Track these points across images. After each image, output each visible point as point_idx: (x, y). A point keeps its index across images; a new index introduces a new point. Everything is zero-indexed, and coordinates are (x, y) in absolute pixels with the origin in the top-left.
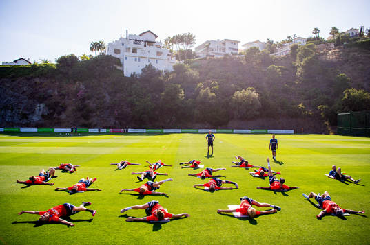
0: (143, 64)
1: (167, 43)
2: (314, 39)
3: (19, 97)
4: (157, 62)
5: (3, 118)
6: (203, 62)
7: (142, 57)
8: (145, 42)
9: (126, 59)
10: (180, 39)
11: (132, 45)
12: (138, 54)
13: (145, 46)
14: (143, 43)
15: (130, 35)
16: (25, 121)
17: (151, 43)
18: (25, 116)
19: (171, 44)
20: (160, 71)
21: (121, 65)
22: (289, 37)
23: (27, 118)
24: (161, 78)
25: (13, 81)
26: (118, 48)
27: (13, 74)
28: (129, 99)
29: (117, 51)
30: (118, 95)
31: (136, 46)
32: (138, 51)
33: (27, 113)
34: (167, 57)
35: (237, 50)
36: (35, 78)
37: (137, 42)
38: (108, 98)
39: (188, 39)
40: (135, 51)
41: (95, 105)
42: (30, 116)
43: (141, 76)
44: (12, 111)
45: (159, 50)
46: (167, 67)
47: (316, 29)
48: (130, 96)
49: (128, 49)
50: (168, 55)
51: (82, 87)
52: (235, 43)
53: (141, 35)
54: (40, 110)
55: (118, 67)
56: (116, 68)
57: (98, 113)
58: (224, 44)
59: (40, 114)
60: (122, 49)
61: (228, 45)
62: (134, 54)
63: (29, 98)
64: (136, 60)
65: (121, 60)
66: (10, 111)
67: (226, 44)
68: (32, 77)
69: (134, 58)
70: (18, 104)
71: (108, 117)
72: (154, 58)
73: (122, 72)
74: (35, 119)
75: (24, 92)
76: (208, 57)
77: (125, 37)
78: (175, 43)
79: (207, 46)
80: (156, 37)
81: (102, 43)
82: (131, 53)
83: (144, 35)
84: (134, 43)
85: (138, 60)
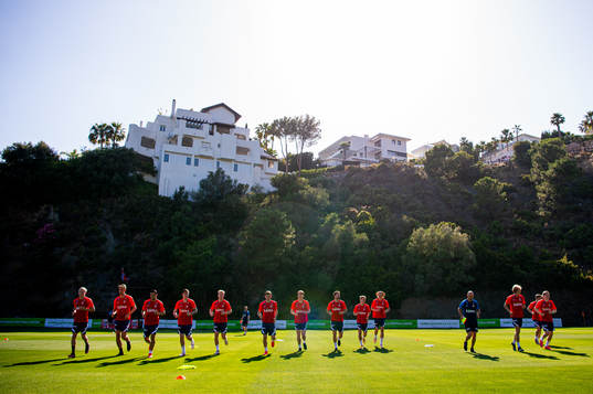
0: (205, 170)
1: (260, 136)
2: (556, 134)
4: (236, 169)
6: (336, 175)
7: (202, 156)
8: (213, 125)
9: (166, 159)
10: (287, 127)
11: (182, 130)
12: (195, 150)
13: (211, 133)
14: (207, 128)
15: (179, 110)
17: (224, 128)
19: (269, 137)
20: (241, 186)
21: (155, 173)
22: (506, 132)
24: (244, 200)
26: (151, 137)
28: (162, 245)
29: (148, 143)
30: (138, 236)
31: (191, 132)
32: (196, 142)
34: (259, 161)
35: (405, 155)
37: (194, 123)
38: (111, 244)
39: (304, 129)
40: (187, 142)
41: (76, 258)
43: (197, 196)
45: (242, 144)
46: (258, 181)
47: (557, 116)
48: (167, 238)
49: (173, 139)
50: (263, 158)
51: (54, 216)
52: (400, 141)
53: (205, 110)
55: (148, 178)
56: (140, 178)
58: (378, 143)
60: (159, 137)
61: (386, 147)
62: (185, 150)
64: (189, 162)
65: (156, 163)
67: (382, 143)
69: (184, 158)
71: (103, 291)
72: (230, 160)
73: (156, 187)
76: (347, 167)
77: (169, 114)
78: (278, 135)
79: (344, 145)
80: (237, 117)
81: (118, 127)
82: (179, 148)
83: (211, 111)
84: (187, 126)
85: (193, 161)
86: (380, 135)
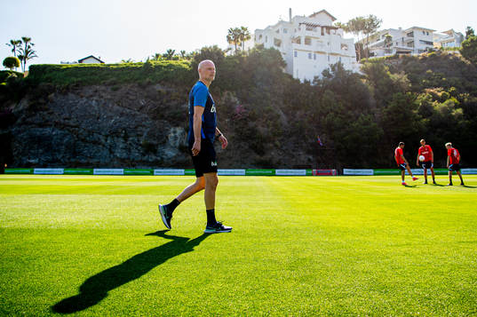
3: (134, 116)
5: (111, 152)
7: (318, 52)
8: (322, 27)
9: (296, 55)
10: (358, 25)
11: (303, 33)
12: (314, 47)
13: (323, 34)
14: (319, 29)
16: (152, 158)
17: (329, 29)
18: (150, 149)
23: (155, 152)
25: (116, 89)
27: (114, 79)
30: (299, 113)
31: (309, 34)
32: (313, 41)
33: (155, 142)
35: (431, 43)
36: (153, 84)
37: (311, 27)
38: (284, 119)
40: (308, 41)
41: (267, 129)
42: (160, 148)
44: (126, 140)
51: (235, 99)
52: (427, 32)
53: (314, 15)
54: (176, 138)
57: (277, 143)
58: (411, 34)
59: (178, 145)
60: (285, 38)
61: (418, 36)
62: (307, 47)
63: (154, 118)
64: (310, 57)
65: (284, 58)
66: (122, 140)
67: (415, 34)
68: (149, 83)
69: (307, 54)
70: (136, 128)
72: (336, 54)
74: (170, 153)
75: (142, 108)
77: (288, 20)
79: (389, 37)
80: (334, 19)
81: (245, 30)
82: (303, 46)
83: (317, 16)
84: (307, 29)
85: (313, 57)
86: (414, 28)
